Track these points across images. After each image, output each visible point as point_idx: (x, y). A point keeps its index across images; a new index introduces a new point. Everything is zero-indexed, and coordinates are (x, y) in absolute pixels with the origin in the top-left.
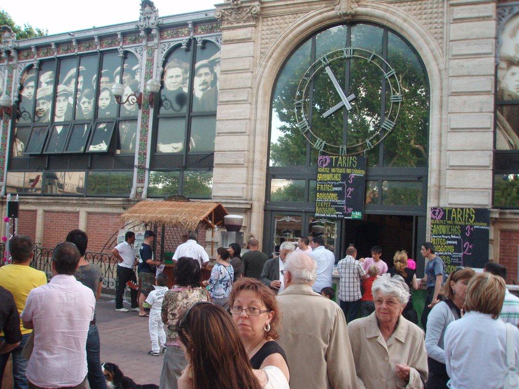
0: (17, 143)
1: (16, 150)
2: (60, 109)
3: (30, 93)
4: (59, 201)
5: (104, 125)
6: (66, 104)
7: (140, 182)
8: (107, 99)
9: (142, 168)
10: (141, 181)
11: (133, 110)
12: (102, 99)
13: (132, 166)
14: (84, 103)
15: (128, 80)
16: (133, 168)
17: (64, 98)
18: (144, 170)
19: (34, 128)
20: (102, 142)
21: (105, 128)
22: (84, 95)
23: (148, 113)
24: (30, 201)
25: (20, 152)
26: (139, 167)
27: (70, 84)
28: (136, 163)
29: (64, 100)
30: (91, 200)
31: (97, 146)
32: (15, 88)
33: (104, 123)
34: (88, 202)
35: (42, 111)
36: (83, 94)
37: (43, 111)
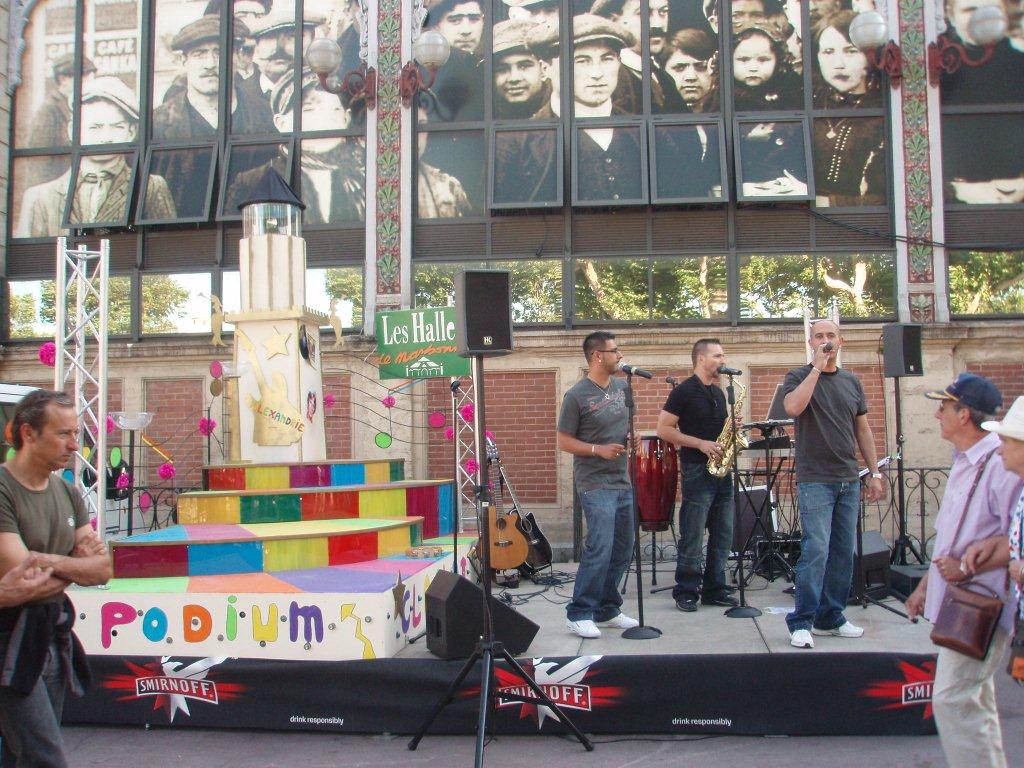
0: (432, 179)
1: (429, 200)
2: (594, 83)
3: (464, 34)
4: (652, 340)
5: (768, 130)
6: (612, 67)
7: (918, 280)
8: (762, 59)
9: (920, 243)
10: (922, 276)
11: (858, 92)
12: (745, 59)
13: (888, 240)
14: (680, 67)
15: (830, 10)
16: (893, 245)
17: (601, 51)
18: (929, 249)
19: (500, 135)
20: (783, 175)
21: (773, 136)
22: (678, 47)
23: (923, 98)
24: (534, 343)
25: (448, 203)
26: (911, 241)
27: (620, 12)
28: (901, 229)
29: (604, 58)
30: (774, 333)
31: (769, 184)
32: (414, 19)
33: (766, 123)
34: (762, 338)
35: (522, 85)
36: (674, 43)
37: (526, 88)
